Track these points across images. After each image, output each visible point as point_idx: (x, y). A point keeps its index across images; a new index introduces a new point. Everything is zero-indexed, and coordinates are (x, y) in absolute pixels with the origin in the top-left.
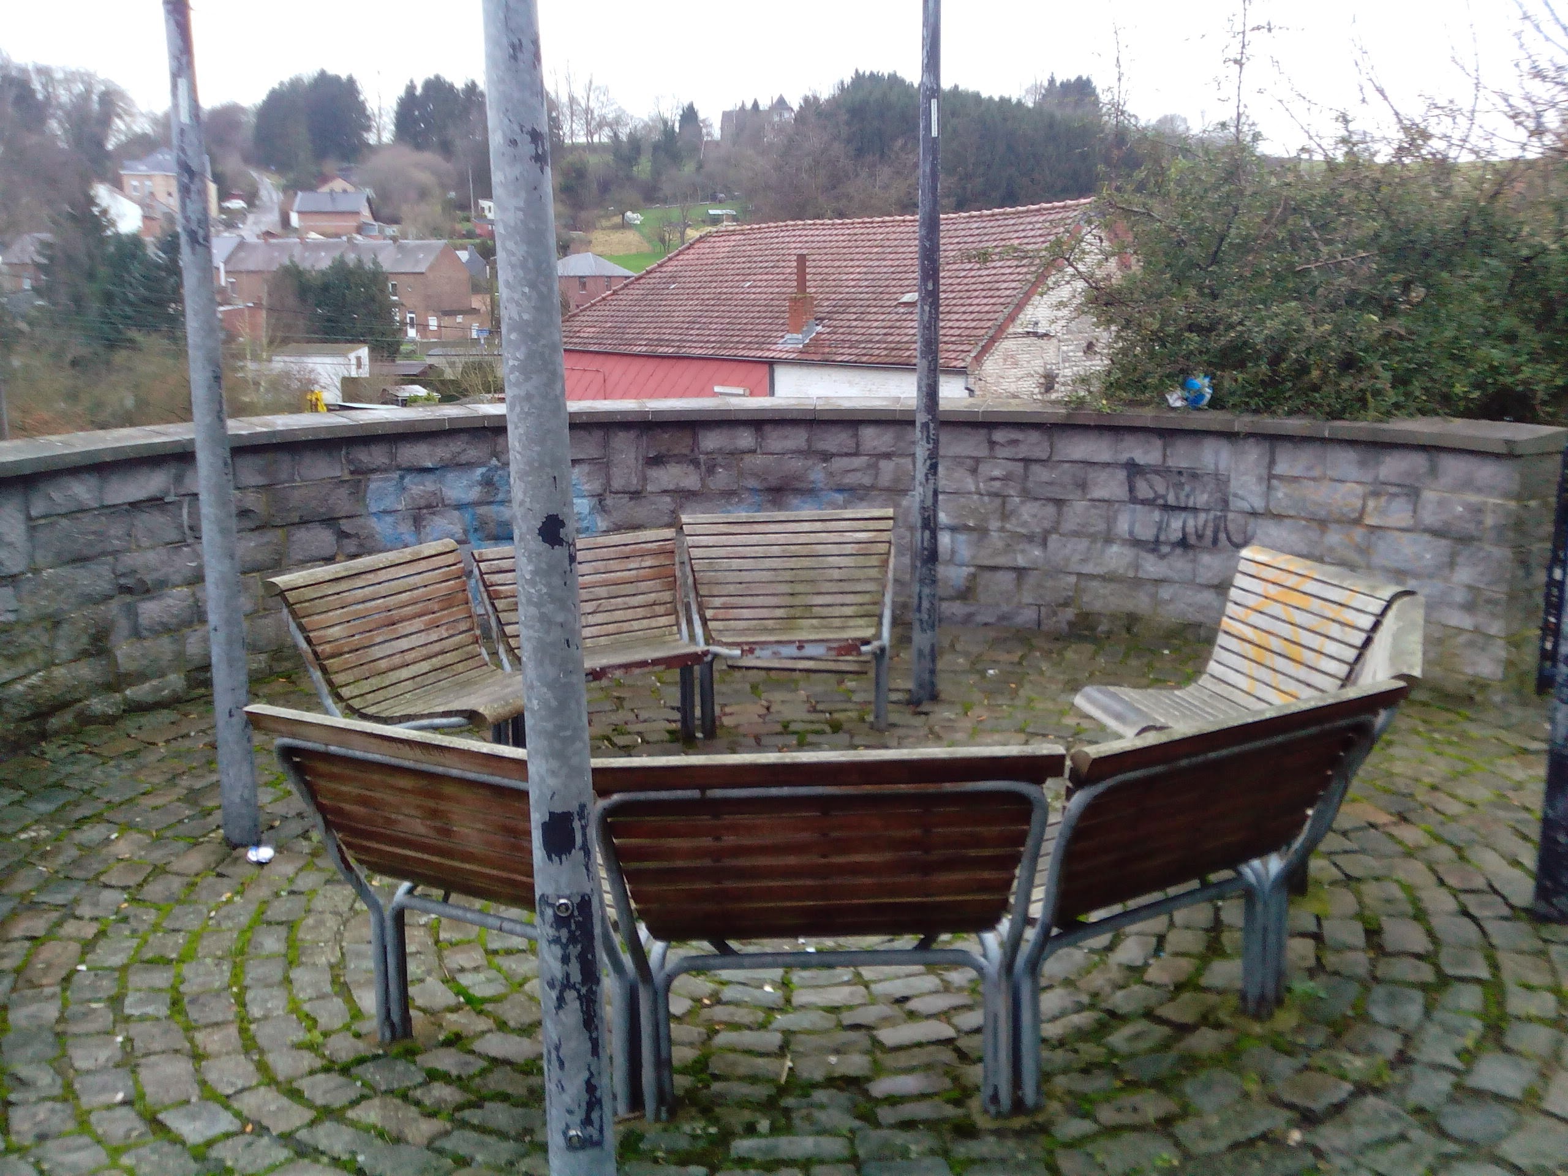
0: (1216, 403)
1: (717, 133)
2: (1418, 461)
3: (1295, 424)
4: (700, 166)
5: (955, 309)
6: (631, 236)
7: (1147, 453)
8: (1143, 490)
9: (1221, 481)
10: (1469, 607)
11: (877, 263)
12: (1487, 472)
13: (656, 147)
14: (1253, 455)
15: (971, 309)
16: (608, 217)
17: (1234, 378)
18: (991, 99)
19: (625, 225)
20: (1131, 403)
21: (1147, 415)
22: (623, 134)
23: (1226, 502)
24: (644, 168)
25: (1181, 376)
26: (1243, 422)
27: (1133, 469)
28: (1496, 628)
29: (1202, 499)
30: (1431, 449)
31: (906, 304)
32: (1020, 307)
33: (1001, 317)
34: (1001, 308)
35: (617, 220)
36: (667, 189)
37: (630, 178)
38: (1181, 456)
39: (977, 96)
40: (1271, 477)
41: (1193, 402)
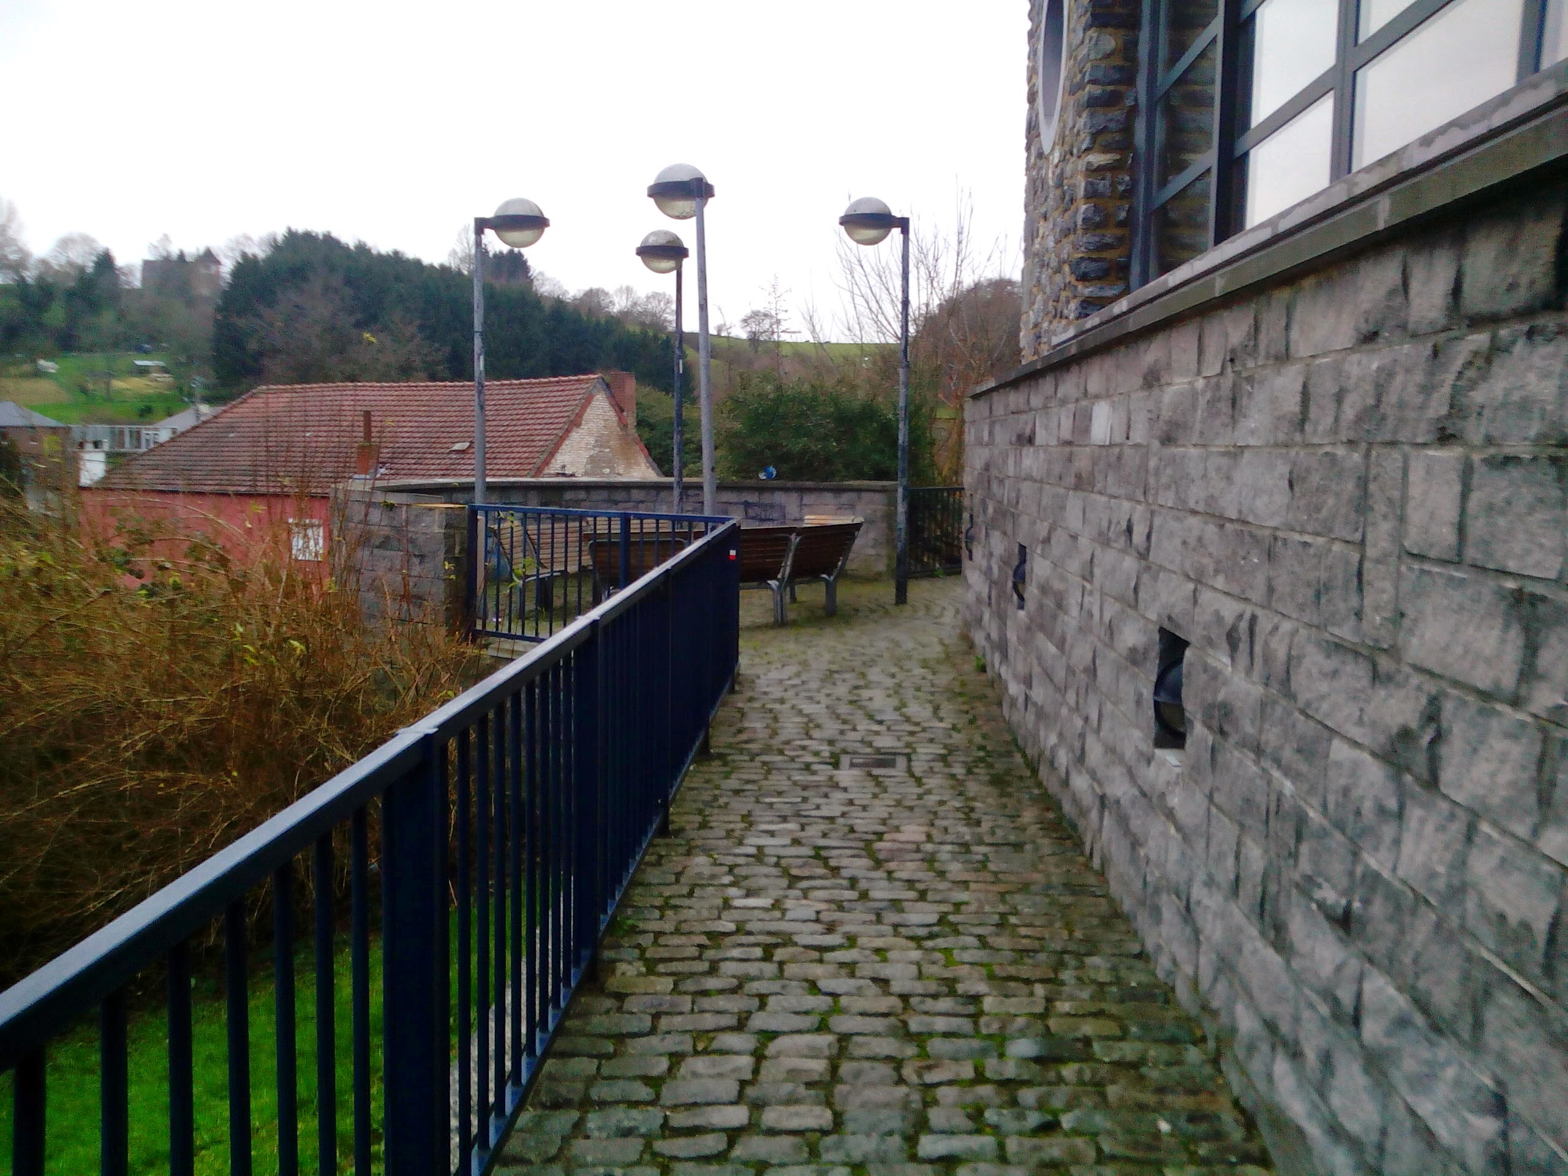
0: (778, 477)
1: (137, 283)
2: (854, 495)
3: (809, 484)
4: (121, 316)
5: (500, 455)
6: (44, 385)
7: (752, 498)
8: (751, 513)
9: (782, 508)
10: (873, 547)
11: (426, 419)
12: (877, 497)
13: (71, 294)
14: (794, 497)
15: (513, 455)
16: (16, 363)
17: (785, 467)
18: (432, 267)
19: (39, 374)
20: (746, 478)
21: (752, 482)
22: (30, 276)
23: (784, 516)
24: (56, 315)
25: (764, 467)
26: (790, 484)
27: (747, 505)
28: (884, 552)
29: (775, 515)
30: (859, 490)
31: (457, 452)
32: (552, 454)
33: (538, 461)
34: (538, 455)
35: (27, 367)
36: (86, 338)
37: (40, 325)
38: (767, 498)
39: (418, 263)
40: (801, 505)
41: (769, 476)
